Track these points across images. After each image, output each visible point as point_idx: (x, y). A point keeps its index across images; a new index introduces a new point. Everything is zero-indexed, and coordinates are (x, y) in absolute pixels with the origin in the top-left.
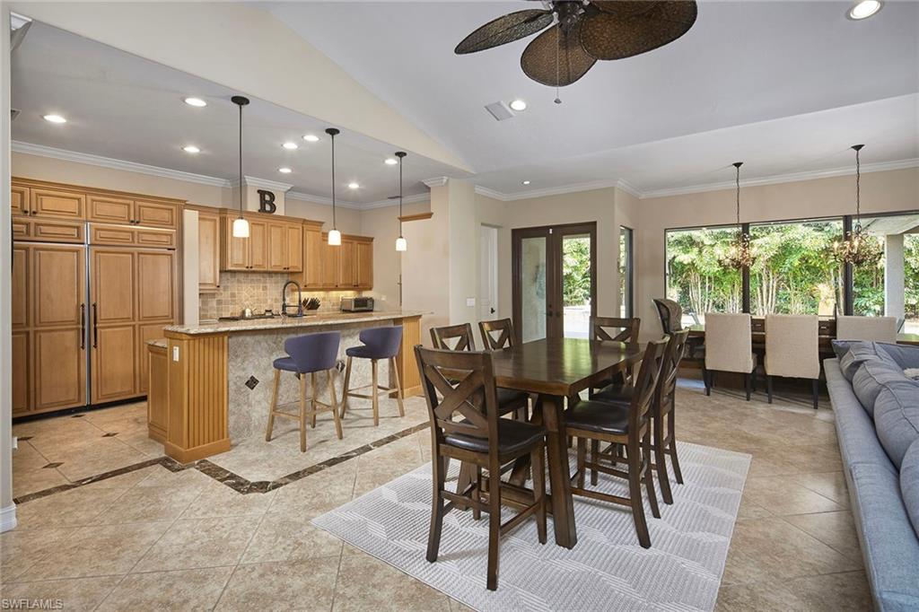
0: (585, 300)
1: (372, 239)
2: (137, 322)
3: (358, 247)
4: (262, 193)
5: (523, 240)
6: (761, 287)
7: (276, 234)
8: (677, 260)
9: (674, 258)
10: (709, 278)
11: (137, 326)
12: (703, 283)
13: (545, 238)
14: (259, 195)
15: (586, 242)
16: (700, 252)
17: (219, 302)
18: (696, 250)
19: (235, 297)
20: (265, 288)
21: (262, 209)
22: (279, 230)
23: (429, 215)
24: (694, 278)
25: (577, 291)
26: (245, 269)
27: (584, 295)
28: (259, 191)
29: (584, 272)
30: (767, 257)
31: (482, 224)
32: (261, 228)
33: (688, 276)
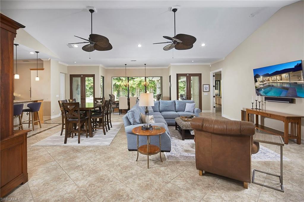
0: (90, 96)
5: (73, 78)
6: (136, 91)
8: (116, 84)
9: (116, 83)
10: (124, 89)
12: (123, 90)
13: (80, 78)
15: (92, 78)
16: (122, 82)
18: (121, 81)
23: (43, 69)
24: (121, 89)
25: (88, 93)
27: (90, 94)
29: (90, 87)
30: (137, 84)
31: (61, 73)
33: (119, 88)
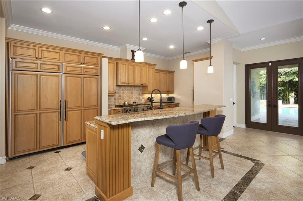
1: (174, 72)
2: (83, 108)
3: (169, 76)
4: (133, 52)
5: (251, 69)
13: (266, 68)
15: (295, 69)
17: (115, 99)
19: (121, 96)
20: (132, 93)
21: (133, 59)
22: (139, 68)
23: (211, 58)
26: (126, 85)
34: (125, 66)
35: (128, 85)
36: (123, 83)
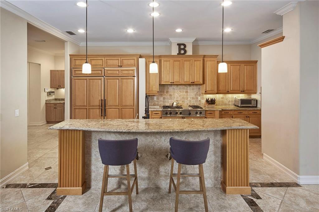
1: (256, 62)
2: (120, 107)
4: (179, 45)
7: (187, 64)
11: (120, 109)
14: (178, 46)
17: (164, 98)
19: (171, 96)
20: (187, 92)
21: (179, 53)
22: (188, 63)
26: (170, 83)
28: (178, 44)
32: (178, 62)
34: (168, 62)
35: (172, 83)
36: (166, 82)
